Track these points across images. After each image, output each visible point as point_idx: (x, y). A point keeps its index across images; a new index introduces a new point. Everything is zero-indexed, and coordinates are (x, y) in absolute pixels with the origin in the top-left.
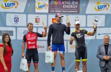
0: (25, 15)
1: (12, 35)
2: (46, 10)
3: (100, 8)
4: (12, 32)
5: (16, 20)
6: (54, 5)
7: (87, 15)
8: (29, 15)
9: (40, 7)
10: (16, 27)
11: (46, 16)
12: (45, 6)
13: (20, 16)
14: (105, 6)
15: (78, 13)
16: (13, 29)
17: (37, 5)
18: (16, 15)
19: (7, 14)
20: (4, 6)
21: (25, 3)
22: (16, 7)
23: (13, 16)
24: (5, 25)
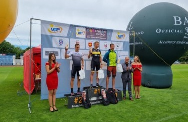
0: (68, 39)
1: (58, 55)
2: (84, 36)
3: (120, 37)
4: (57, 53)
5: (61, 42)
6: (89, 32)
7: (112, 41)
8: (71, 39)
9: (80, 33)
10: (61, 49)
11: (84, 40)
12: (82, 33)
13: (64, 39)
14: (123, 36)
15: (106, 39)
16: (58, 50)
17: (77, 32)
18: (61, 38)
19: (53, 38)
20: (51, 30)
21: (68, 30)
22: (61, 32)
23: (58, 39)
24: (51, 46)
